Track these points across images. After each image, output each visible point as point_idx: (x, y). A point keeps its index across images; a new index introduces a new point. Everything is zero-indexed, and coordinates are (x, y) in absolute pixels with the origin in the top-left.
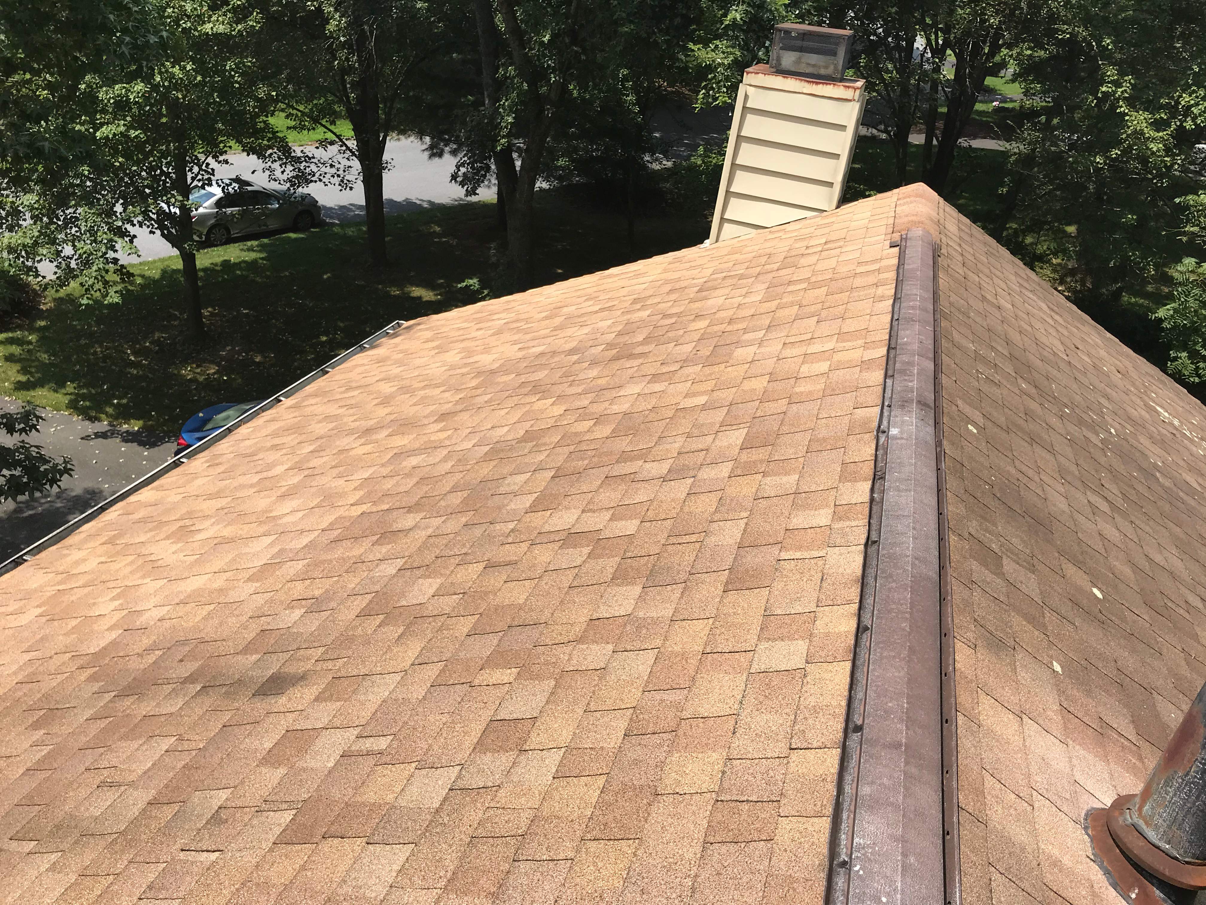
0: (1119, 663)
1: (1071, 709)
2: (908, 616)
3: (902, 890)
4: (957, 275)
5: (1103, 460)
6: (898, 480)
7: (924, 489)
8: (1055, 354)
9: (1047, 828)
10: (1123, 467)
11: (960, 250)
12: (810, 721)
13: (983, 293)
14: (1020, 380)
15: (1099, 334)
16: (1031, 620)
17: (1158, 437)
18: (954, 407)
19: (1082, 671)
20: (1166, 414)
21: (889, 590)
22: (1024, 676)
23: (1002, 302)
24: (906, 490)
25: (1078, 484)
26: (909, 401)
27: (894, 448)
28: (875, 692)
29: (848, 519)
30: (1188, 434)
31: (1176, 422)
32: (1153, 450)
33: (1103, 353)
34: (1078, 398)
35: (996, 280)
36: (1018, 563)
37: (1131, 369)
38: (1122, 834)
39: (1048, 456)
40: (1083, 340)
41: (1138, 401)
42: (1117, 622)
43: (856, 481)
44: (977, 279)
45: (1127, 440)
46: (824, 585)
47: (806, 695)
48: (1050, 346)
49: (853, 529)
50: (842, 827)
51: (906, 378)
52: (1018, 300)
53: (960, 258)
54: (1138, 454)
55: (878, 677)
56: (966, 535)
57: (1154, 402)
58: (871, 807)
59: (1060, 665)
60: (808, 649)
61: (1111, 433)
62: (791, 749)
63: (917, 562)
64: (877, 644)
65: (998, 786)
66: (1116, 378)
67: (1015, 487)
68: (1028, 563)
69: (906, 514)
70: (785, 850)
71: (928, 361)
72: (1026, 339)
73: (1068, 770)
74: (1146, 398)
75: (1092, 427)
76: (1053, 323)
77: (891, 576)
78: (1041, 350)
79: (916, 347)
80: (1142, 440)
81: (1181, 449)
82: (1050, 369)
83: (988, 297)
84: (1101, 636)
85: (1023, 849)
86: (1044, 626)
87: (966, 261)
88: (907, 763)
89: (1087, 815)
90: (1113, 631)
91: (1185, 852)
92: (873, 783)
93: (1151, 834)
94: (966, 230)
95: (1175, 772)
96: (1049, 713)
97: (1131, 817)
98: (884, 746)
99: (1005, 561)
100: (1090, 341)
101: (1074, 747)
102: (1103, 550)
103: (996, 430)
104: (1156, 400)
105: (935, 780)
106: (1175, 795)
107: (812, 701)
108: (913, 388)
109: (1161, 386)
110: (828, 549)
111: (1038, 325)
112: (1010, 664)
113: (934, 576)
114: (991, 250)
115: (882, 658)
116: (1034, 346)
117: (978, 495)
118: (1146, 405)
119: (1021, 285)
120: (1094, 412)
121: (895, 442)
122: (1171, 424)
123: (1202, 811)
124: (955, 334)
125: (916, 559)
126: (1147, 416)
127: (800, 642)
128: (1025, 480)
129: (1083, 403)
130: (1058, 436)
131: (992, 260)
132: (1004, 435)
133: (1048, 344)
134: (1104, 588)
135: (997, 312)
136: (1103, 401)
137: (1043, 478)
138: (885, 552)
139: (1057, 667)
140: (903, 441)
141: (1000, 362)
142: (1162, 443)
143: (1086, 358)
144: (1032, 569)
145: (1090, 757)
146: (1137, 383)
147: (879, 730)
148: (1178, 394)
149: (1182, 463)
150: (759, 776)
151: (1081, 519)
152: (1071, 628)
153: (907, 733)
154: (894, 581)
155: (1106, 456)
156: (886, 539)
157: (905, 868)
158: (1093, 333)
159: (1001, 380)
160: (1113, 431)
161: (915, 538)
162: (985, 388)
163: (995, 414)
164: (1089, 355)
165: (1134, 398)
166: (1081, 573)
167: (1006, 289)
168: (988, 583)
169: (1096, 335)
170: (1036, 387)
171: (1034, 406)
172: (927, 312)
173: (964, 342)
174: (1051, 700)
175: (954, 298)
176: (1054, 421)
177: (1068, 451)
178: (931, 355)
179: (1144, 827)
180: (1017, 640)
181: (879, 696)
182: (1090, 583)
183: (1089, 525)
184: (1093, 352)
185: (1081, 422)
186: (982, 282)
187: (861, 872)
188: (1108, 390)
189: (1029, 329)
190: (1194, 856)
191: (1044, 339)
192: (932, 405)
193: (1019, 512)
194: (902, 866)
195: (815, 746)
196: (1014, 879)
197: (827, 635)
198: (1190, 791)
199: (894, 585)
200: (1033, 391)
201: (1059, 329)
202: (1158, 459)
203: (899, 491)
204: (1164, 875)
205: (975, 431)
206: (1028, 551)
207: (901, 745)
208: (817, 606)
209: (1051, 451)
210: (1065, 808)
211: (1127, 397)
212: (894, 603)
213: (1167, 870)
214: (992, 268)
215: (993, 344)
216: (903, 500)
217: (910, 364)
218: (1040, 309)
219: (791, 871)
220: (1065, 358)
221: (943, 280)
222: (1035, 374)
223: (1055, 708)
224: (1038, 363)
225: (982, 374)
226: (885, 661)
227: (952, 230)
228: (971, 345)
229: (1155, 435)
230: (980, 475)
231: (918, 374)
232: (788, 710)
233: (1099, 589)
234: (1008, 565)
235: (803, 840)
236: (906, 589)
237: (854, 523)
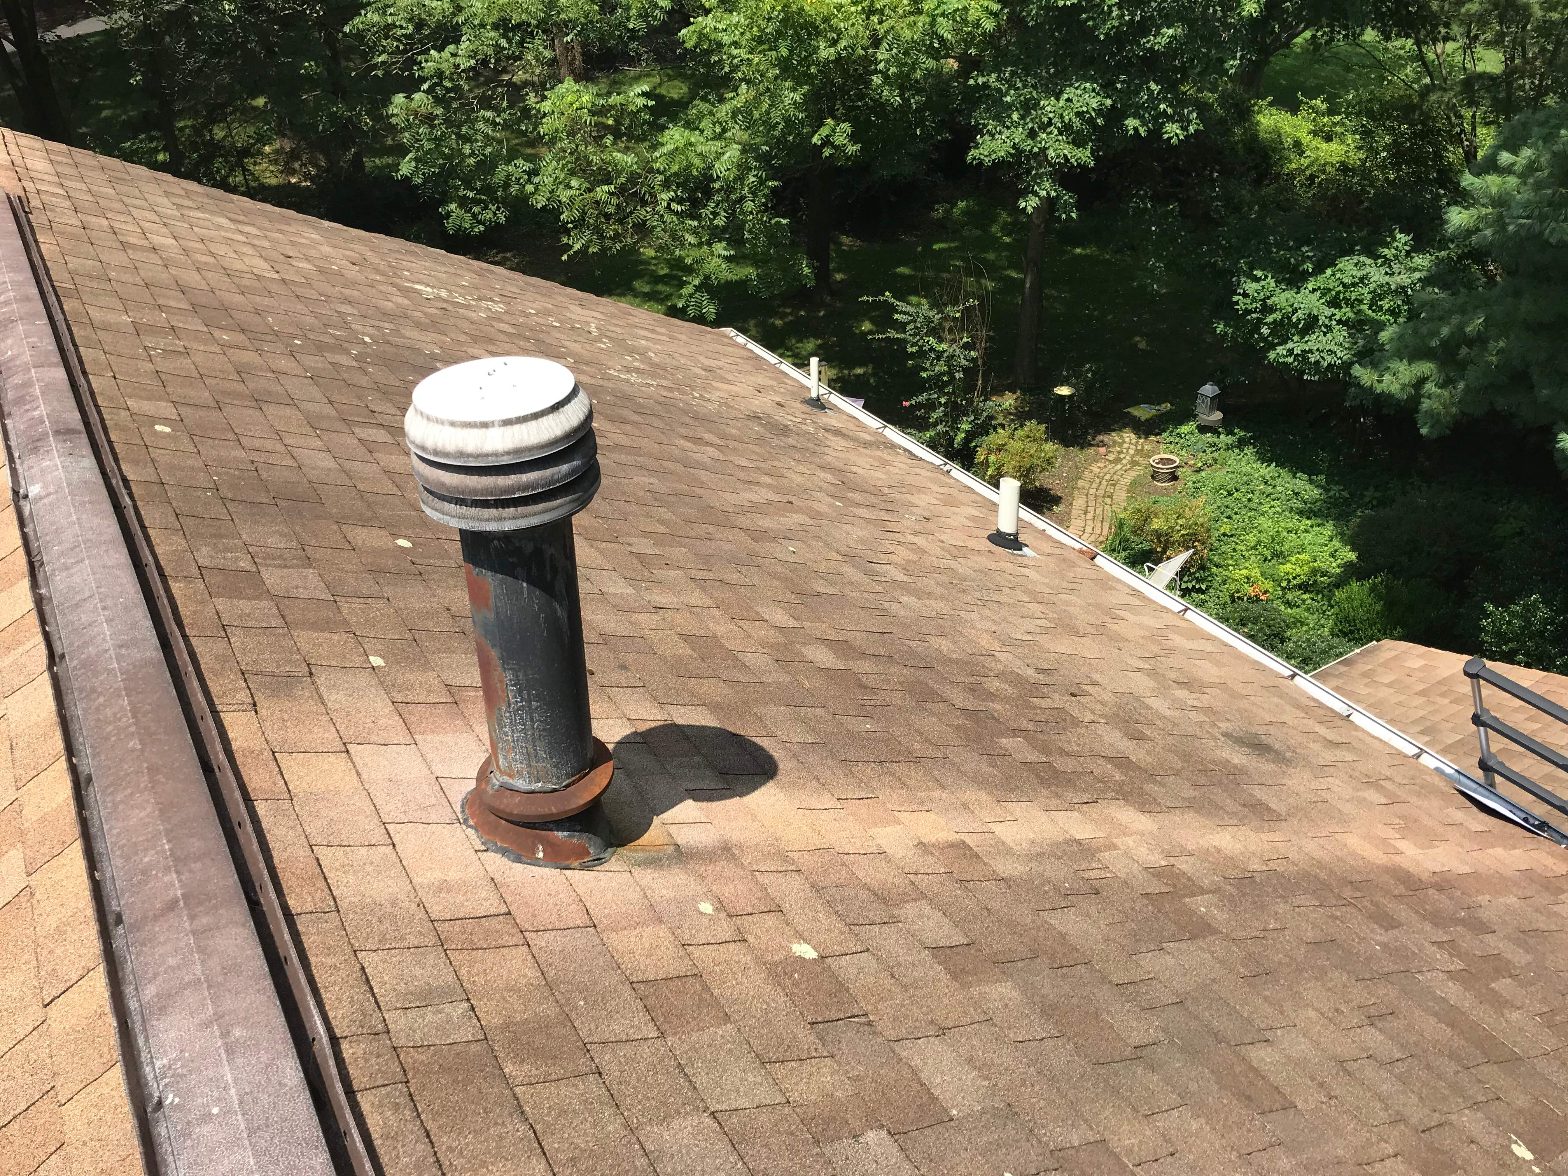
0: (454, 609)
1: (410, 698)
2: (133, 729)
3: (235, 1080)
4: (69, 229)
5: (364, 381)
6: (62, 554)
7: (104, 548)
8: (258, 277)
9: (418, 856)
10: (392, 377)
11: (62, 192)
12: (59, 951)
13: (121, 238)
14: (217, 333)
15: (314, 227)
16: (325, 626)
17: (427, 321)
18: (124, 414)
19: (410, 646)
20: (429, 289)
21: (98, 710)
22: (334, 698)
23: (157, 240)
24: (77, 562)
25: (340, 426)
26: (43, 437)
27: (41, 514)
28: (121, 856)
29: (20, 643)
30: (461, 300)
31: (444, 294)
32: (424, 338)
33: (326, 249)
34: (309, 320)
35: (135, 212)
36: (286, 567)
37: (369, 254)
38: (497, 804)
39: (288, 411)
40: (293, 244)
41: (390, 289)
42: (438, 562)
43: (12, 585)
44: (105, 223)
45: (388, 342)
46: (17, 754)
47: (41, 919)
48: (248, 269)
49: (30, 653)
50: (143, 1059)
51: (27, 407)
52: (181, 227)
53: (68, 203)
54: (407, 353)
55: (119, 834)
56: (195, 571)
57: (409, 281)
58: (162, 1010)
59: (380, 656)
60: (25, 855)
61: (365, 343)
62: (46, 1006)
63: (123, 651)
64: (103, 792)
65: (340, 852)
66: (353, 272)
67: (251, 473)
68: (300, 558)
69: (86, 596)
70: (85, 1143)
71: (53, 369)
72: (210, 275)
73: (426, 771)
74: (398, 281)
75: (339, 347)
76: (243, 239)
77: (93, 690)
78: (236, 280)
79: (27, 357)
80: (408, 334)
81: (459, 322)
82: (258, 299)
83: (132, 240)
84: (422, 591)
85: (394, 903)
86: (346, 622)
87: (78, 203)
88: (192, 918)
89: (462, 807)
90: (436, 577)
91: (558, 778)
92: (156, 975)
93: (521, 784)
94: (64, 160)
95: (500, 709)
96: (382, 722)
97: (497, 779)
98: (156, 918)
99: (265, 574)
100: (303, 241)
101: (425, 740)
102: (395, 489)
103: (202, 413)
104: (412, 278)
105: (241, 911)
106: (513, 732)
107: (52, 922)
108: (42, 416)
109: (412, 259)
110: (6, 700)
111: (221, 249)
112: (312, 697)
113: (154, 653)
114: (115, 174)
115: (115, 805)
116: (226, 279)
117: (200, 510)
118: (400, 289)
119: (179, 206)
120: (336, 328)
121: (40, 504)
122: (439, 298)
123: (544, 730)
124: (94, 313)
125: (121, 647)
126: (406, 302)
127: (13, 852)
128: (263, 457)
129: (316, 322)
130: (295, 380)
131: (124, 189)
132: (215, 415)
133: (245, 268)
134: (410, 533)
135: (152, 256)
136: (346, 309)
137: (286, 441)
138: (75, 663)
139: (376, 661)
140: (52, 497)
141: (179, 321)
142: (433, 325)
143: (304, 265)
144: (308, 562)
145: (449, 738)
146: (381, 267)
147: (143, 902)
148: (435, 260)
149: (463, 338)
150: (18, 1073)
151: (356, 466)
152: (380, 604)
153: (180, 881)
154: (100, 694)
155: (366, 373)
156: (71, 644)
157: (230, 1051)
158: (305, 229)
159: (187, 345)
160: (367, 339)
161: (109, 621)
162: (164, 365)
163: (193, 393)
164: (307, 259)
165: (381, 288)
166: (375, 531)
167: (157, 220)
168: (248, 615)
169: (311, 230)
170: (243, 331)
171: (249, 357)
172: (27, 299)
173: (112, 318)
174: (380, 704)
175: (74, 263)
176: (284, 364)
177: (315, 392)
178: (56, 358)
179: (511, 781)
180: (313, 661)
181: (127, 858)
182: (390, 538)
183: (371, 469)
184: (312, 253)
185: (321, 348)
186: (116, 225)
187: (177, 1100)
188: (347, 292)
189: (211, 260)
190: (568, 776)
191: (238, 265)
192: (81, 427)
193: (267, 501)
194: (227, 1051)
195: (75, 979)
196: (393, 945)
197: (43, 819)
198: (522, 718)
199: (101, 700)
200: (241, 338)
201: (257, 242)
202: (434, 346)
203: (67, 569)
204: (552, 815)
205: (168, 430)
206: (294, 544)
207: (177, 901)
208: (18, 789)
209: (291, 402)
210: (433, 818)
211: (374, 290)
212: (110, 723)
213: (552, 808)
214: (125, 199)
215: (161, 302)
216: (77, 579)
217: (28, 384)
218: (219, 227)
219: (101, 1165)
220: (276, 276)
221: (47, 244)
222: (237, 315)
223: (387, 711)
224: (239, 298)
225: (155, 349)
226: (121, 807)
227: (39, 168)
228: (125, 317)
229: (423, 320)
230: (193, 483)
231: (43, 393)
232: (26, 957)
233: (404, 537)
234: (272, 577)
235: (101, 1113)
236: (119, 696)
237: (29, 645)
